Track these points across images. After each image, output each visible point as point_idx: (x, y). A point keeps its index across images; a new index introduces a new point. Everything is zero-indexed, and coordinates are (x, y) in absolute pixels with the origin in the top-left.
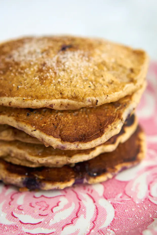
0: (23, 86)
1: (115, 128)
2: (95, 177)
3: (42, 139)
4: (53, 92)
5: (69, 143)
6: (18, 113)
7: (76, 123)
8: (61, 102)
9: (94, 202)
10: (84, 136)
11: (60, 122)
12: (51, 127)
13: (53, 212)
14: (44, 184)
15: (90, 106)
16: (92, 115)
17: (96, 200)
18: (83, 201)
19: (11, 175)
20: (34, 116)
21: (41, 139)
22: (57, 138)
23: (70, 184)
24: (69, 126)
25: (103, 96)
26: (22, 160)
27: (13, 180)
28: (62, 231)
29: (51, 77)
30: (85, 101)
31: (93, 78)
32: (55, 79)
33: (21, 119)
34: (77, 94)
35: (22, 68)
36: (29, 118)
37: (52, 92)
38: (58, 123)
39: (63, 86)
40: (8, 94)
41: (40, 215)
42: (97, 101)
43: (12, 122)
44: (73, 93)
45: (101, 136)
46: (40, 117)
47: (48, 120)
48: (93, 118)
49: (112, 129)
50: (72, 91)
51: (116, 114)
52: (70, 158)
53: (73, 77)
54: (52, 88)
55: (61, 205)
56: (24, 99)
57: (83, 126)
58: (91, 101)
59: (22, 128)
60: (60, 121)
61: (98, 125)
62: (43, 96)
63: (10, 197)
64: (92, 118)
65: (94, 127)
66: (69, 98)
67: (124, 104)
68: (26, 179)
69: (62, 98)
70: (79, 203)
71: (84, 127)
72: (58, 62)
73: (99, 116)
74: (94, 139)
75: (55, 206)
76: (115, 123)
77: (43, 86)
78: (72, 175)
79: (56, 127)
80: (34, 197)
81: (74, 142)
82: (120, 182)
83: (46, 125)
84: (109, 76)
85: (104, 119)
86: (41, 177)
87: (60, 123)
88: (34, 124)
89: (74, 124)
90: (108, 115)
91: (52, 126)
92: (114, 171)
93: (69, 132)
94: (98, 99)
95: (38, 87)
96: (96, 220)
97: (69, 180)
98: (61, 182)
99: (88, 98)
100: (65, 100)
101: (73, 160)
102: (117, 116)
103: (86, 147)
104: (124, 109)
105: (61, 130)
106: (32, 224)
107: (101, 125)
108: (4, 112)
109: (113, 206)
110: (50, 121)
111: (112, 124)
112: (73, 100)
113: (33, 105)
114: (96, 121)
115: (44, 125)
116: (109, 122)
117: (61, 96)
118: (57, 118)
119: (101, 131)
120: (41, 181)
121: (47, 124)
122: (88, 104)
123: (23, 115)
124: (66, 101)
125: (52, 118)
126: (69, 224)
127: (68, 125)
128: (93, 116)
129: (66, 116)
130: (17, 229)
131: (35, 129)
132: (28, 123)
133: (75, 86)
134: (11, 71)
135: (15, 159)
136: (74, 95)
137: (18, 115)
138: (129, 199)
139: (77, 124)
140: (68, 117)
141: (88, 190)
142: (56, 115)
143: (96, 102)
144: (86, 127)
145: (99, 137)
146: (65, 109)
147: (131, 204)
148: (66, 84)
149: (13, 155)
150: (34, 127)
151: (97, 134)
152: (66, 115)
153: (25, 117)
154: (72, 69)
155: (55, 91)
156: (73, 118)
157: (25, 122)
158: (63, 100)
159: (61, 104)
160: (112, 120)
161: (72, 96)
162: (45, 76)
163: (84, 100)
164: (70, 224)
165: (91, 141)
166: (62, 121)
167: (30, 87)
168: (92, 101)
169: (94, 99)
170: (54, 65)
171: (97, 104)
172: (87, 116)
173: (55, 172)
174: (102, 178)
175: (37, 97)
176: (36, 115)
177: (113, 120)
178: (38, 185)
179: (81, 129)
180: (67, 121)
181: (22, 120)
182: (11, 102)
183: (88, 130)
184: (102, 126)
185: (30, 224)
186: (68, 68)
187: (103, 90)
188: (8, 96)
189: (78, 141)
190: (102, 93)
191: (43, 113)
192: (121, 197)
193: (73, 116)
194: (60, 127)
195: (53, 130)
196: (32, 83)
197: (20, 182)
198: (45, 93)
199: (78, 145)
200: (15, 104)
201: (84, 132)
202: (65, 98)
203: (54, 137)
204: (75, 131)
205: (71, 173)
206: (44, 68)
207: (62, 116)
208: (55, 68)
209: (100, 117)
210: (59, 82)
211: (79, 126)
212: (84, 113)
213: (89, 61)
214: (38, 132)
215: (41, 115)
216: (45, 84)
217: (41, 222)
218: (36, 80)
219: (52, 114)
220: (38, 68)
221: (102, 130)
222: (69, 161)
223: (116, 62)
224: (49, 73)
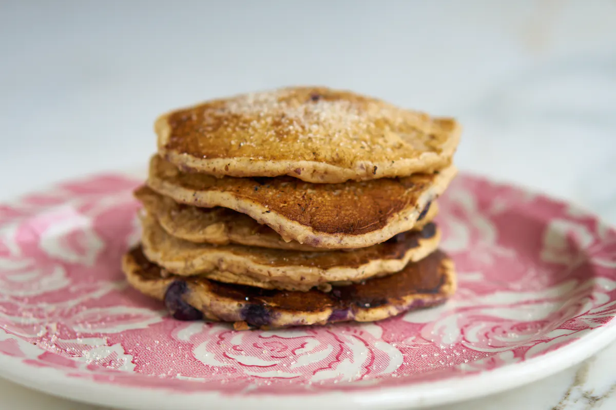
0: (248, 143)
1: (406, 218)
2: (367, 309)
3: (280, 226)
4: (301, 151)
5: (325, 234)
6: (239, 187)
7: (337, 206)
8: (314, 166)
9: (367, 345)
10: (352, 226)
11: (311, 203)
12: (295, 208)
13: (295, 354)
14: (279, 314)
15: (363, 177)
16: (365, 198)
17: (368, 343)
18: (346, 343)
19: (220, 299)
20: (266, 191)
21: (278, 226)
22: (307, 225)
23: (324, 316)
24: (327, 210)
25: (386, 162)
26: (240, 275)
27: (224, 307)
28: (313, 376)
29: (297, 132)
30: (355, 166)
31: (367, 137)
32: (302, 133)
33: (245, 194)
34: (341, 155)
35: (246, 122)
36: (258, 193)
37: (298, 150)
38: (306, 205)
39: (317, 143)
40: (223, 154)
41: (273, 357)
42: (375, 168)
43: (228, 199)
44: (334, 154)
45: (382, 228)
46: (276, 194)
47: (290, 198)
48: (368, 202)
49: (400, 220)
50: (333, 151)
51: (407, 198)
52: (325, 271)
53: (334, 134)
54: (298, 145)
55: (308, 347)
56: (251, 160)
57: (351, 211)
58: (365, 167)
59: (244, 209)
60: (311, 201)
61: (376, 213)
62: (283, 155)
63: (217, 336)
64: (365, 201)
65: (369, 213)
66: (327, 162)
67: (420, 185)
68: (246, 306)
69: (316, 160)
70: (340, 345)
71: (353, 213)
72: (307, 113)
73: (377, 200)
74: (370, 231)
75: (299, 348)
76: (405, 211)
77: (283, 142)
78: (327, 303)
79: (305, 210)
80: (260, 337)
81: (334, 233)
82: (408, 323)
83: (286, 205)
84: (394, 138)
85: (386, 204)
86: (273, 305)
87: (311, 205)
88: (266, 202)
89: (335, 207)
90: (392, 198)
91: (297, 207)
92: (401, 304)
93: (326, 218)
94: (377, 166)
95: (275, 144)
96: (370, 365)
97: (322, 310)
98: (309, 312)
99: (359, 163)
100: (321, 163)
101: (329, 275)
102: (409, 201)
103: (355, 242)
104: (421, 192)
105: (313, 215)
106: (260, 367)
107: (381, 212)
108: (215, 187)
109: (400, 350)
110: (294, 201)
111: (401, 213)
112: (334, 165)
113: (267, 168)
114: (371, 206)
115: (284, 205)
116: (395, 209)
117: (315, 157)
118: (305, 197)
119: (380, 221)
120: (272, 309)
121: (289, 204)
122: (360, 172)
123: (247, 188)
124: (322, 166)
125: (297, 197)
126: (325, 368)
127: (324, 208)
128: (367, 199)
129: (321, 195)
130: (236, 372)
131: (268, 210)
132: (257, 200)
133: (338, 145)
134: (227, 126)
135: (227, 274)
136: (336, 157)
137: (240, 189)
138: (428, 343)
139: (340, 208)
140: (324, 197)
141: (355, 332)
142: (304, 193)
143: (373, 169)
144: (356, 213)
145: (377, 229)
146: (320, 181)
147: (432, 349)
148: (323, 142)
149: (224, 266)
150: (267, 206)
151: (375, 225)
152: (321, 193)
153: (251, 192)
154: (331, 121)
155: (304, 149)
156: (333, 199)
157: (252, 199)
158: (317, 164)
159: (314, 171)
160: (399, 206)
161: (333, 158)
162: (286, 130)
163: (353, 165)
164: (327, 368)
165: (364, 233)
166: (314, 202)
167: (262, 145)
168: (367, 168)
169: (371, 165)
170: (301, 116)
171: (374, 173)
172: (356, 198)
173: (299, 298)
174: (380, 313)
175: (274, 158)
176: (270, 190)
177: (401, 207)
178: (267, 315)
179: (346, 215)
180: (322, 202)
181: (247, 196)
182: (229, 164)
183: (359, 217)
184: (382, 214)
185: (257, 366)
186: (325, 121)
187: (385, 154)
188: (224, 158)
189: (342, 232)
190: (384, 157)
191: (281, 188)
192: (413, 341)
193: (333, 196)
194: (311, 210)
195: (299, 213)
196: (264, 139)
197: (236, 311)
198: (286, 152)
199: (341, 239)
200: (236, 168)
201: (352, 220)
202: (320, 161)
203: (301, 223)
204: (337, 218)
205: (325, 300)
206: (283, 120)
207: (314, 195)
208: (303, 120)
209: (380, 202)
210: (310, 138)
211: (343, 210)
212: (352, 193)
213: (359, 114)
214: (272, 214)
215: (278, 191)
216: (287, 140)
217: (275, 365)
218: (271, 136)
219: (296, 191)
220: (273, 120)
221: (382, 219)
222: (322, 275)
223: (405, 123)
224: (293, 125)
